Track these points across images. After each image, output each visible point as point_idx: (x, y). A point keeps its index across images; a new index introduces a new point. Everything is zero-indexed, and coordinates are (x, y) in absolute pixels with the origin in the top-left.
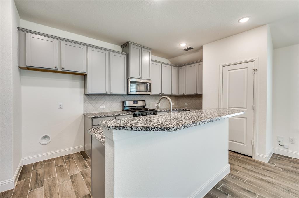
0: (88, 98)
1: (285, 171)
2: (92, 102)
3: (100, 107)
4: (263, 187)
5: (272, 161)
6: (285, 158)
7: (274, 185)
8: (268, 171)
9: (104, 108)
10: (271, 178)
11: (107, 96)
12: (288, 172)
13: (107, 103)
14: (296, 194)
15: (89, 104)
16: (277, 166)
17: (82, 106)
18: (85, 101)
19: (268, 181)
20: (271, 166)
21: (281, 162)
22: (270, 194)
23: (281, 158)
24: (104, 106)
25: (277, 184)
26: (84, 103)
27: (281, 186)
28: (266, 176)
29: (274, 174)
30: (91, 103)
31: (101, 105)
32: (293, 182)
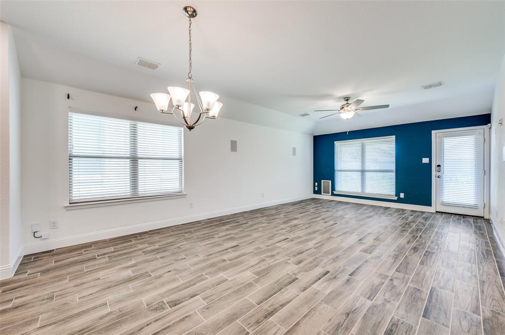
1: (45, 272)
4: (5, 324)
5: (21, 269)
6: (43, 255)
7: (27, 306)
8: (15, 289)
10: (21, 297)
12: (50, 271)
14: (61, 295)
16: (31, 272)
19: (16, 305)
20: (19, 279)
21: (38, 263)
22: (20, 325)
23: (37, 258)
25: (33, 301)
27: (39, 299)
28: (11, 300)
29: (27, 289)
32: (57, 282)
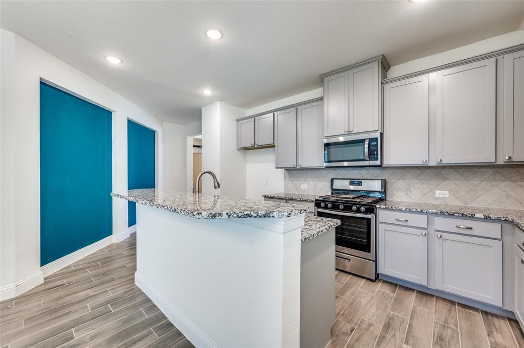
0: (288, 174)
2: (292, 179)
3: (300, 186)
9: (306, 188)
11: (310, 171)
13: (309, 181)
15: (290, 182)
17: (283, 182)
18: (285, 178)
24: (306, 185)
26: (284, 179)
30: (291, 181)
31: (303, 184)
